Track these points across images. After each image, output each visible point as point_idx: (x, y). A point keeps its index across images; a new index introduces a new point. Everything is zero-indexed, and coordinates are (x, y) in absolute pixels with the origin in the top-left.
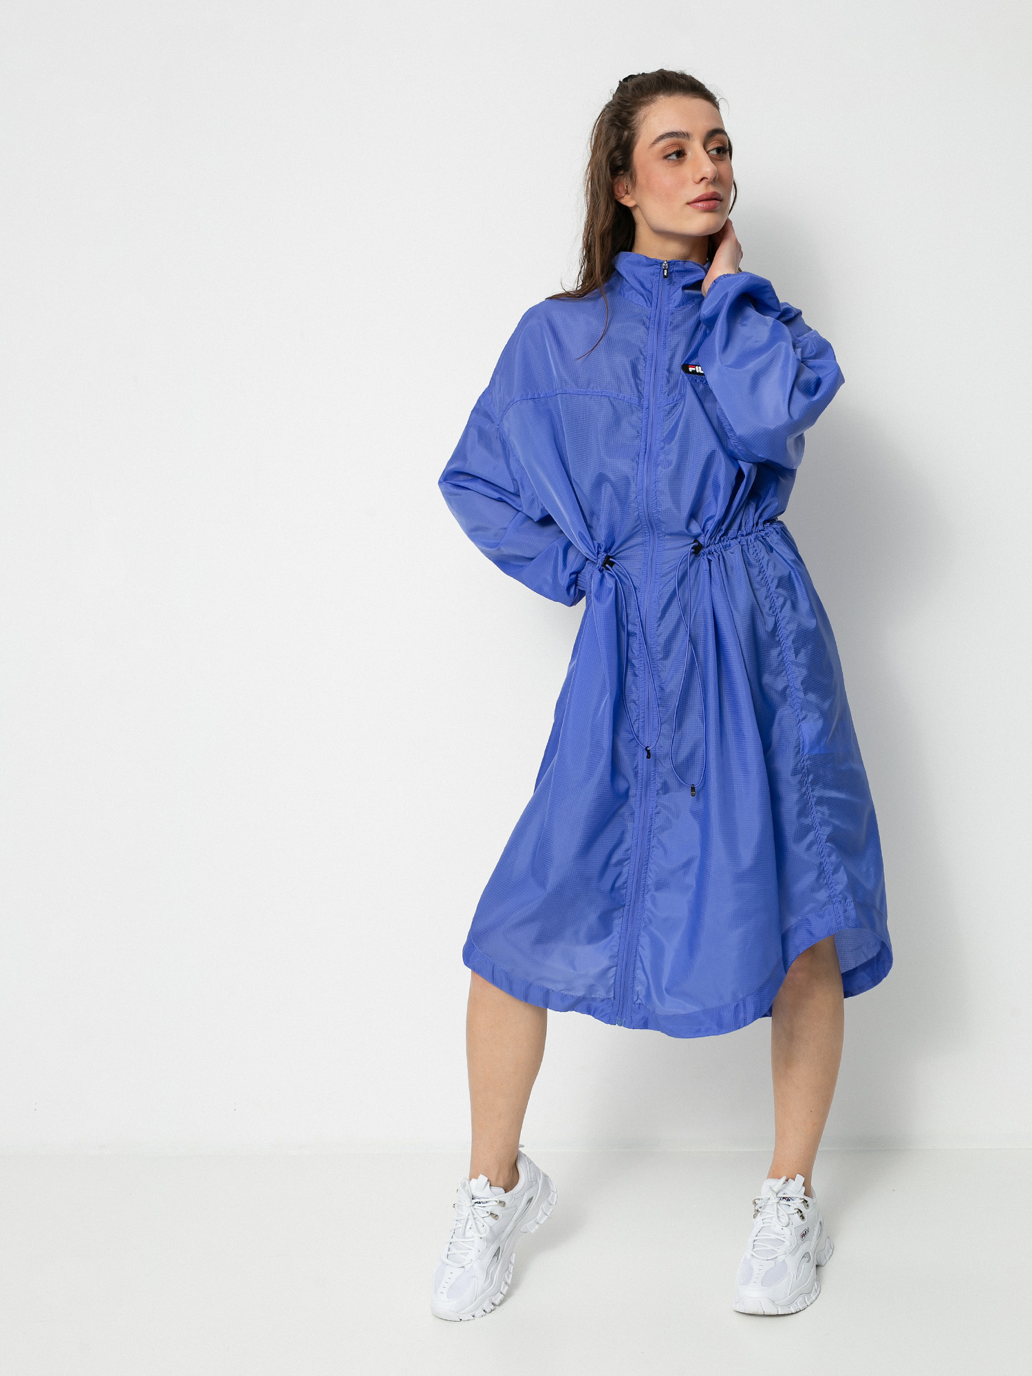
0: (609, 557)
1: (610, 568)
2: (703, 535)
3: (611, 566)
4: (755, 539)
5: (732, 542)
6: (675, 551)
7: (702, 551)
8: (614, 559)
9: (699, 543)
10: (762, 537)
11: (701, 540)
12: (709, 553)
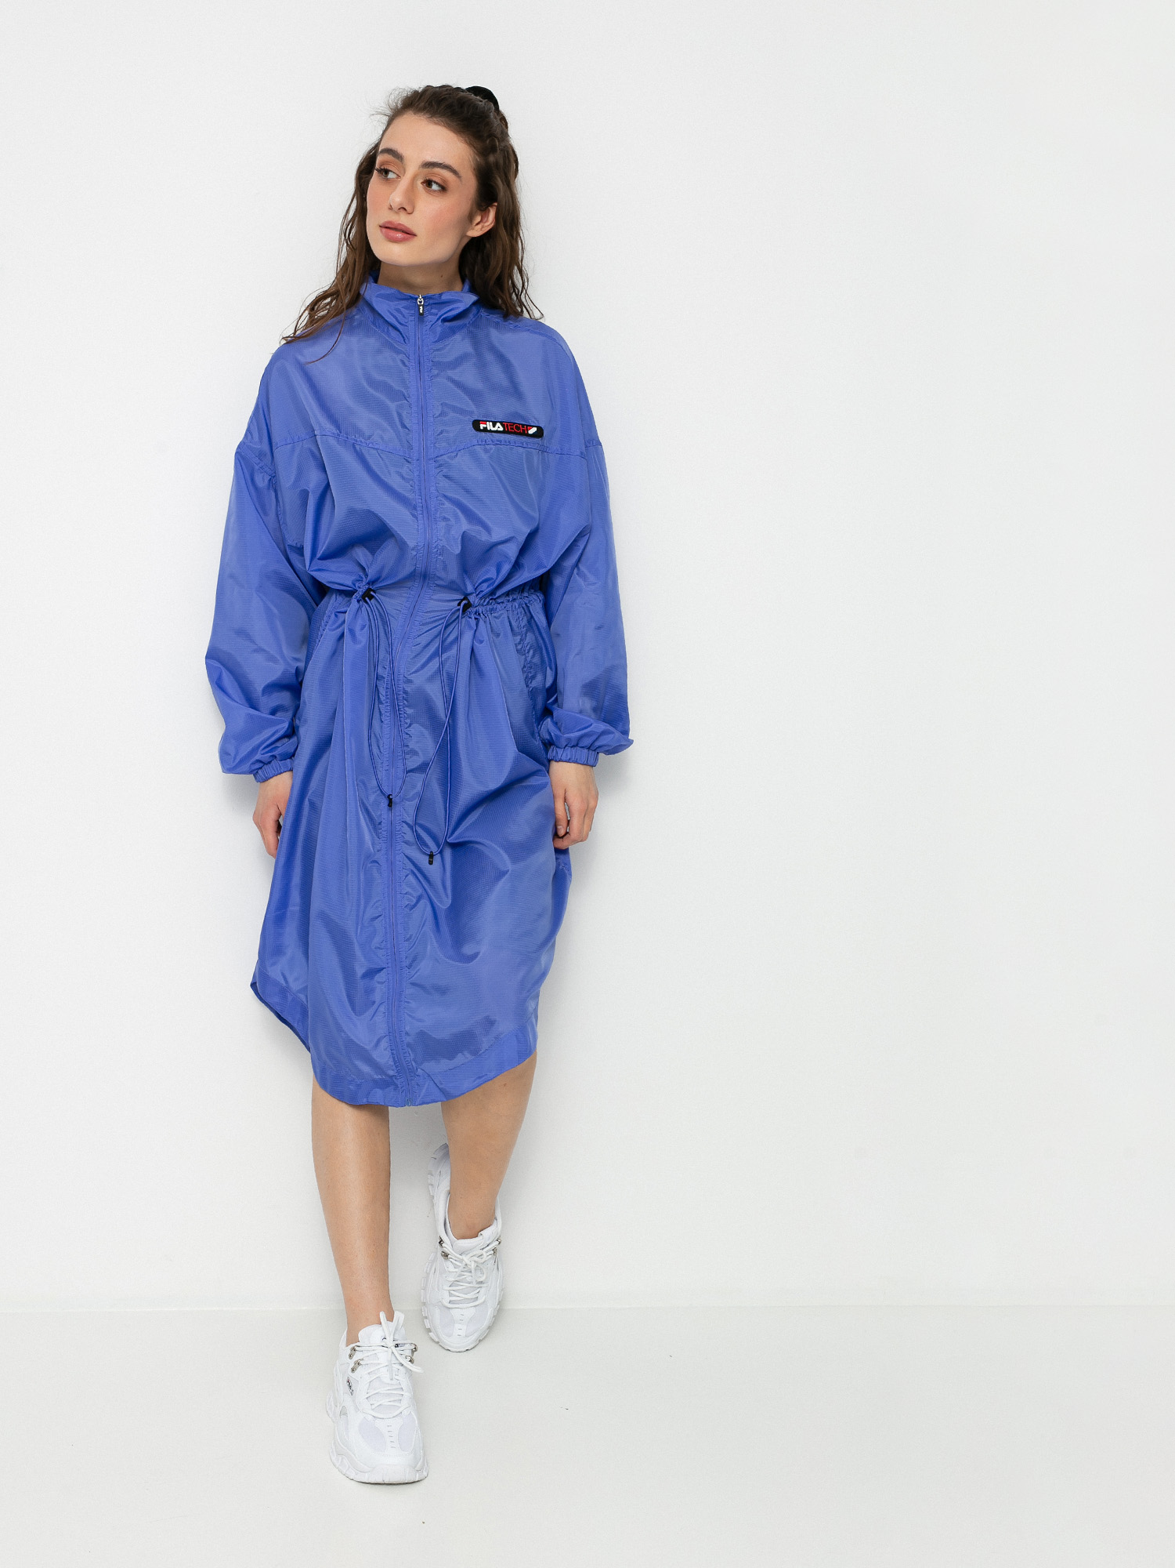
0: (370, 590)
1: (368, 601)
2: (474, 595)
3: (370, 600)
4: (519, 605)
5: (499, 606)
6: (441, 603)
7: (469, 610)
8: (375, 593)
9: (469, 602)
10: (526, 604)
11: (472, 599)
12: (476, 613)
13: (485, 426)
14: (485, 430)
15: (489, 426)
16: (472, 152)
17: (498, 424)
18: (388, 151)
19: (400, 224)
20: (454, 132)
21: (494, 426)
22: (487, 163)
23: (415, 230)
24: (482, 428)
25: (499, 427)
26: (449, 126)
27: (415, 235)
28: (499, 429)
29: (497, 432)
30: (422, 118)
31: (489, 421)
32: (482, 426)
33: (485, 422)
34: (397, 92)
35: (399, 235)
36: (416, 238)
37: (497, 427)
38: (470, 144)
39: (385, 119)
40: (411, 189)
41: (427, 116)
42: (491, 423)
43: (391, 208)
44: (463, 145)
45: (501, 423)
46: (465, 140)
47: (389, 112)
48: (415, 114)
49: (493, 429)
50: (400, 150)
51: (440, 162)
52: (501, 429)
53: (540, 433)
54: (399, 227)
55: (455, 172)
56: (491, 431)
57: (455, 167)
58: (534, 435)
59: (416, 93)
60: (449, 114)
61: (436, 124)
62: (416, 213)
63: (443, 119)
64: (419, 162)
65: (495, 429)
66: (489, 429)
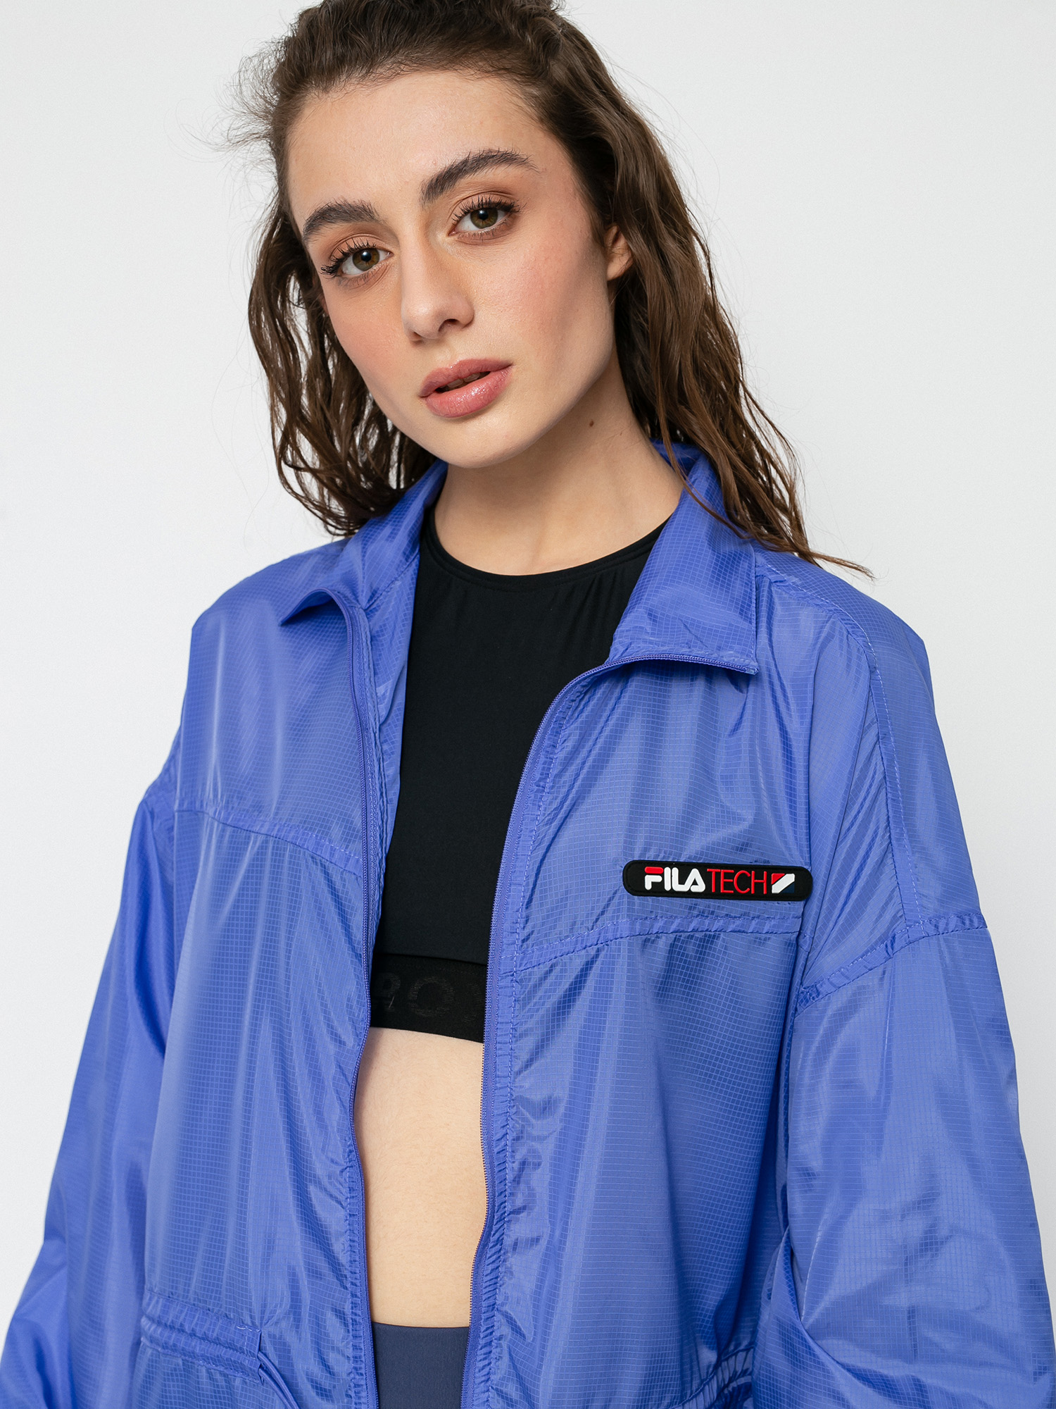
13: (658, 879)
14: (658, 889)
16: (515, 89)
17: (695, 874)
18: (324, 216)
19: (462, 364)
20: (444, 68)
21: (682, 881)
22: (557, 88)
23: (499, 355)
24: (648, 886)
26: (422, 65)
27: (505, 366)
28: (694, 889)
29: (689, 894)
30: (350, 88)
31: (671, 865)
32: (649, 881)
33: (658, 867)
34: (250, 75)
35: (475, 390)
36: (513, 370)
37: (690, 879)
38: (500, 71)
39: (262, 150)
40: (438, 267)
41: (357, 74)
42: (676, 871)
43: (418, 340)
44: (487, 80)
45: (702, 868)
46: (481, 70)
47: (262, 127)
48: (326, 90)
49: (678, 888)
50: (353, 194)
51: (461, 158)
52: (701, 887)
53: (802, 890)
54: (465, 372)
55: (507, 158)
56: (673, 893)
57: (501, 145)
58: (786, 895)
59: (290, 44)
60: (405, 34)
61: (389, 79)
62: (480, 317)
63: (400, 57)
64: (413, 193)
65: (684, 888)
66: (667, 888)
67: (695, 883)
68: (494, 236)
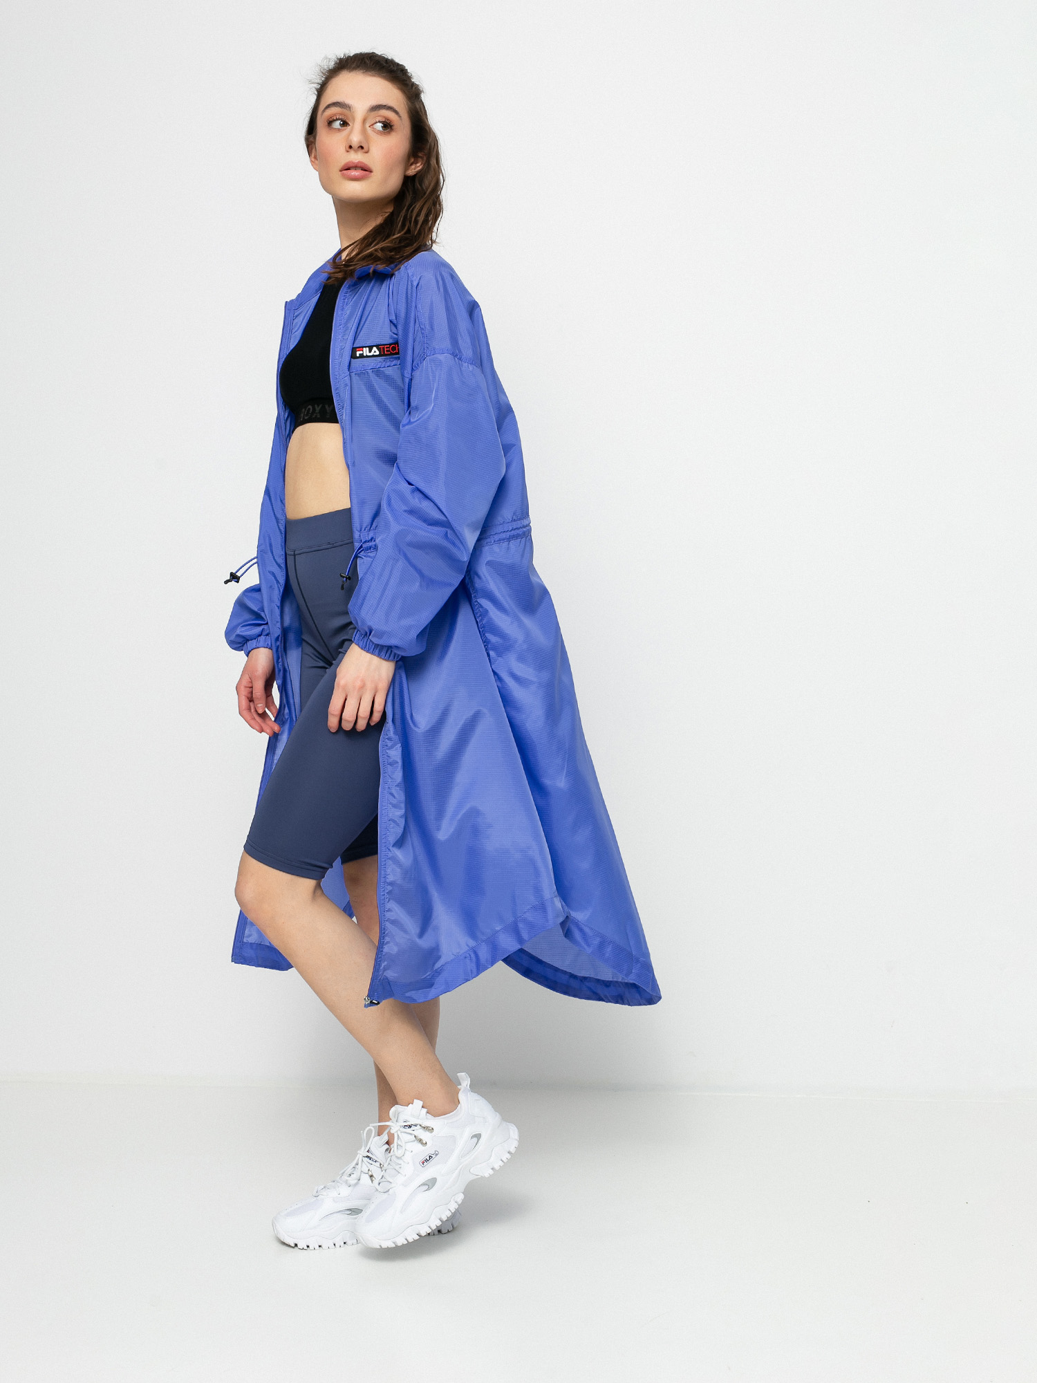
13: (361, 352)
14: (362, 356)
15: (366, 352)
17: (375, 349)
21: (370, 351)
23: (371, 167)
24: (358, 355)
25: (375, 351)
27: (371, 171)
28: (375, 354)
29: (373, 356)
31: (366, 347)
33: (361, 348)
36: (372, 174)
37: (373, 351)
42: (367, 349)
45: (377, 346)
49: (369, 354)
52: (377, 353)
56: (367, 356)
57: (396, 109)
62: (372, 151)
65: (371, 354)
66: (365, 355)
67: (375, 352)
68: (385, 134)
